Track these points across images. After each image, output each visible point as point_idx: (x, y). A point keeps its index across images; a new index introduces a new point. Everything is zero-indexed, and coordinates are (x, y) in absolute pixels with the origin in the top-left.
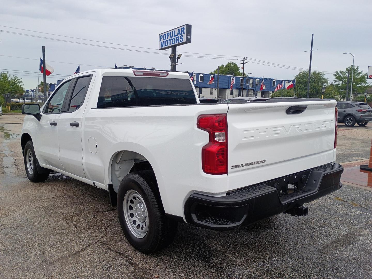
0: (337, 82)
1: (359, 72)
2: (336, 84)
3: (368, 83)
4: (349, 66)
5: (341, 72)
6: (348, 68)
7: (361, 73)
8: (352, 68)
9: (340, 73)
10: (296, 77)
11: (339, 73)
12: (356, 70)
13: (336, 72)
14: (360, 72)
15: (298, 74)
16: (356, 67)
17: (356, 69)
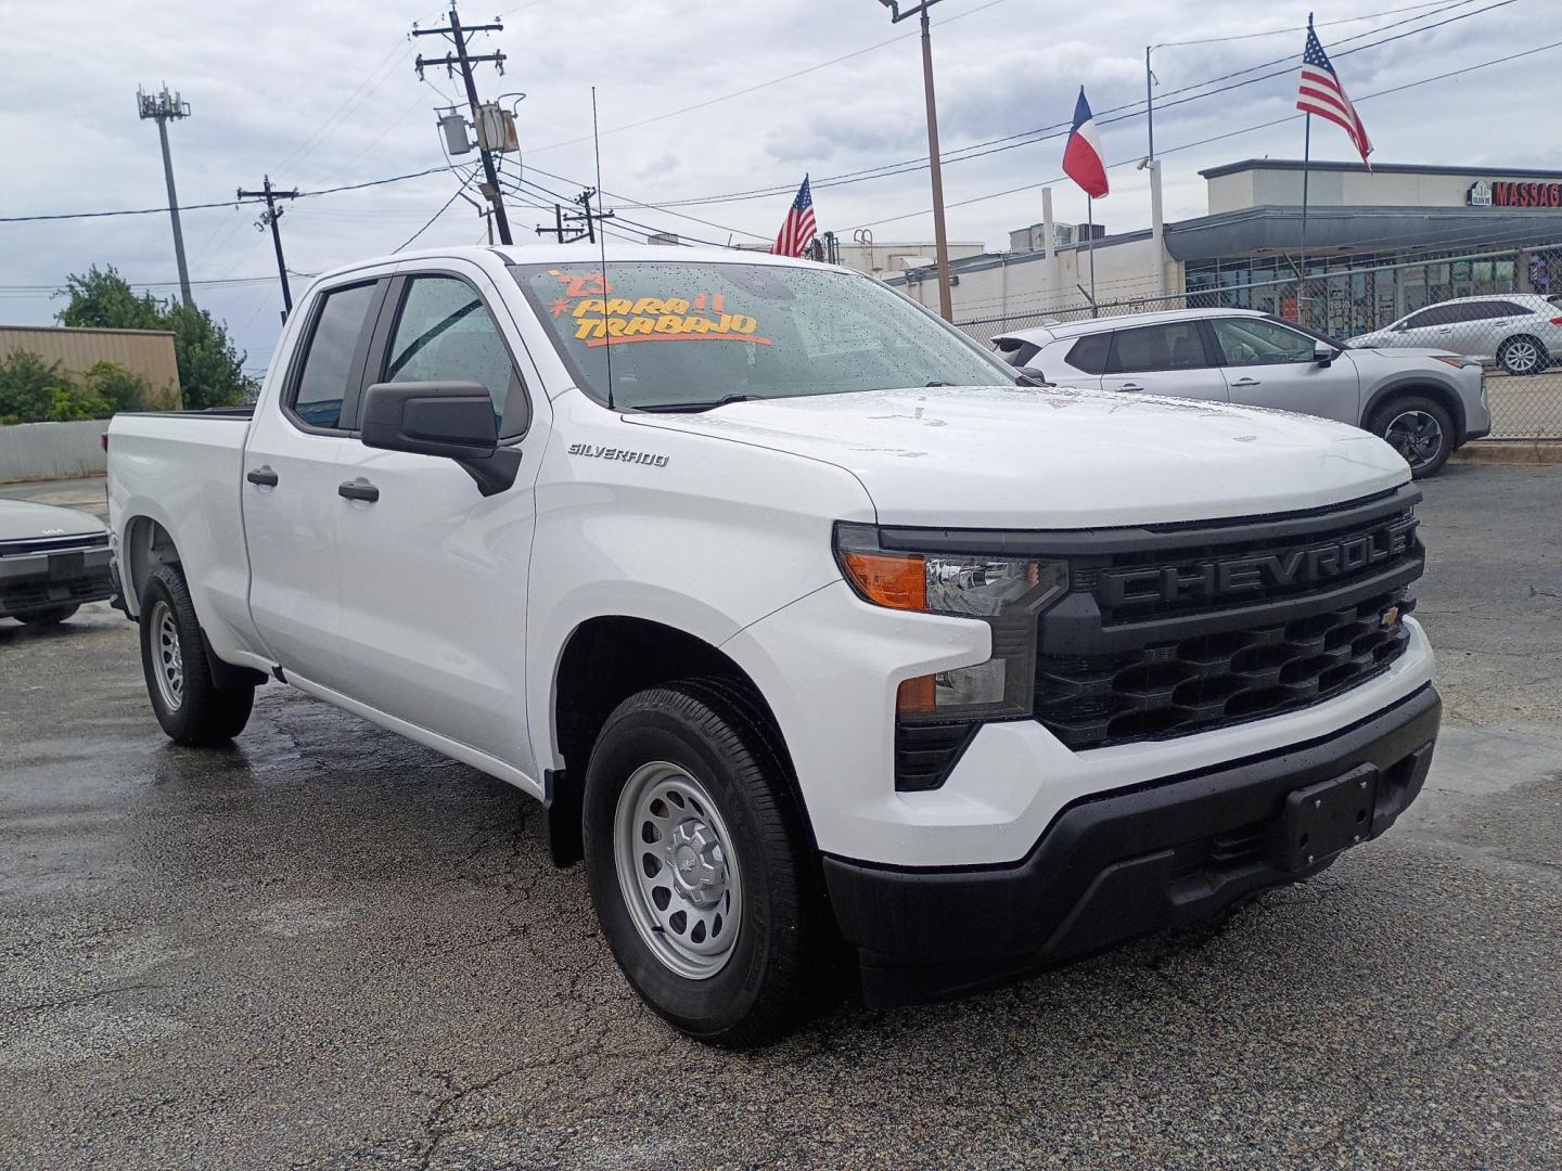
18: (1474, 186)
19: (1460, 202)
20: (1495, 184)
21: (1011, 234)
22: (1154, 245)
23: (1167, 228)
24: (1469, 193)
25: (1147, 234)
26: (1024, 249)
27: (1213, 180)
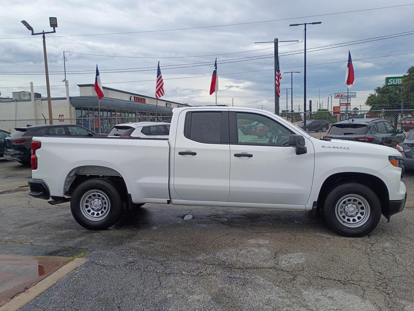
18: (131, 97)
19: (129, 100)
20: (134, 97)
21: (13, 93)
22: (67, 101)
23: (71, 98)
24: (130, 98)
25: (65, 99)
26: (18, 98)
27: (81, 87)
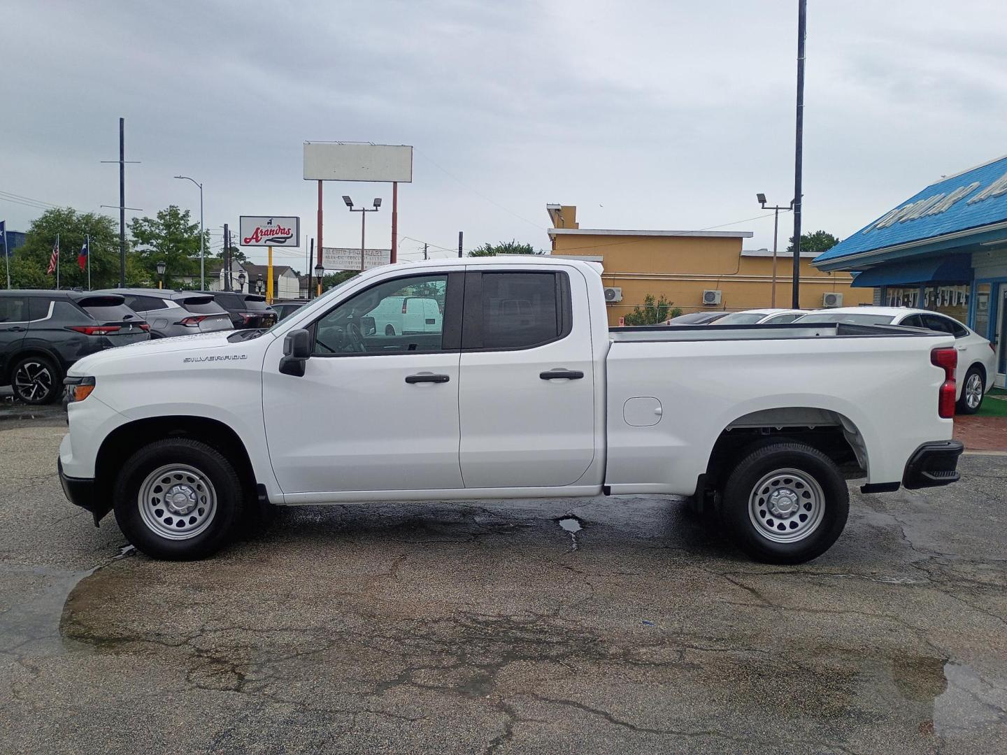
0: (139, 245)
1: (191, 223)
2: (137, 251)
3: (211, 254)
4: (164, 208)
5: (146, 220)
6: (164, 213)
7: (195, 226)
8: (174, 213)
9: (144, 224)
10: (37, 226)
11: (141, 222)
12: (182, 218)
13: (133, 220)
14: (193, 226)
15: (41, 216)
16: (182, 213)
17: (184, 216)
